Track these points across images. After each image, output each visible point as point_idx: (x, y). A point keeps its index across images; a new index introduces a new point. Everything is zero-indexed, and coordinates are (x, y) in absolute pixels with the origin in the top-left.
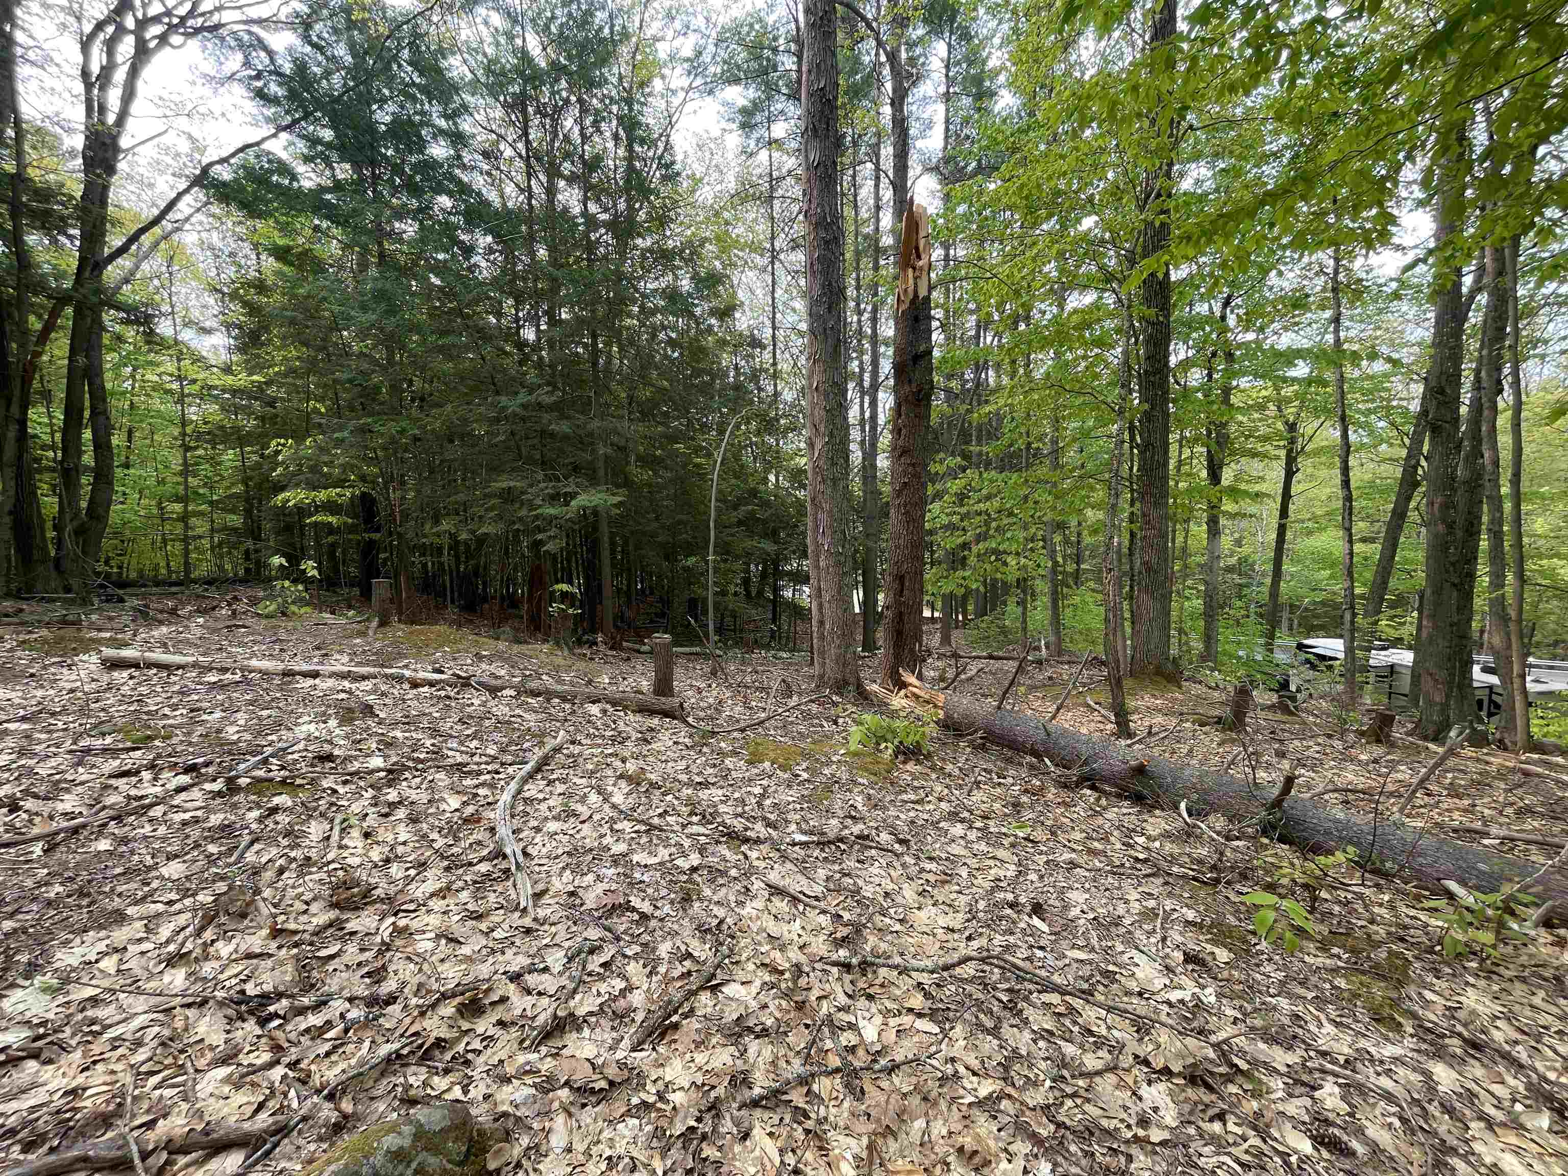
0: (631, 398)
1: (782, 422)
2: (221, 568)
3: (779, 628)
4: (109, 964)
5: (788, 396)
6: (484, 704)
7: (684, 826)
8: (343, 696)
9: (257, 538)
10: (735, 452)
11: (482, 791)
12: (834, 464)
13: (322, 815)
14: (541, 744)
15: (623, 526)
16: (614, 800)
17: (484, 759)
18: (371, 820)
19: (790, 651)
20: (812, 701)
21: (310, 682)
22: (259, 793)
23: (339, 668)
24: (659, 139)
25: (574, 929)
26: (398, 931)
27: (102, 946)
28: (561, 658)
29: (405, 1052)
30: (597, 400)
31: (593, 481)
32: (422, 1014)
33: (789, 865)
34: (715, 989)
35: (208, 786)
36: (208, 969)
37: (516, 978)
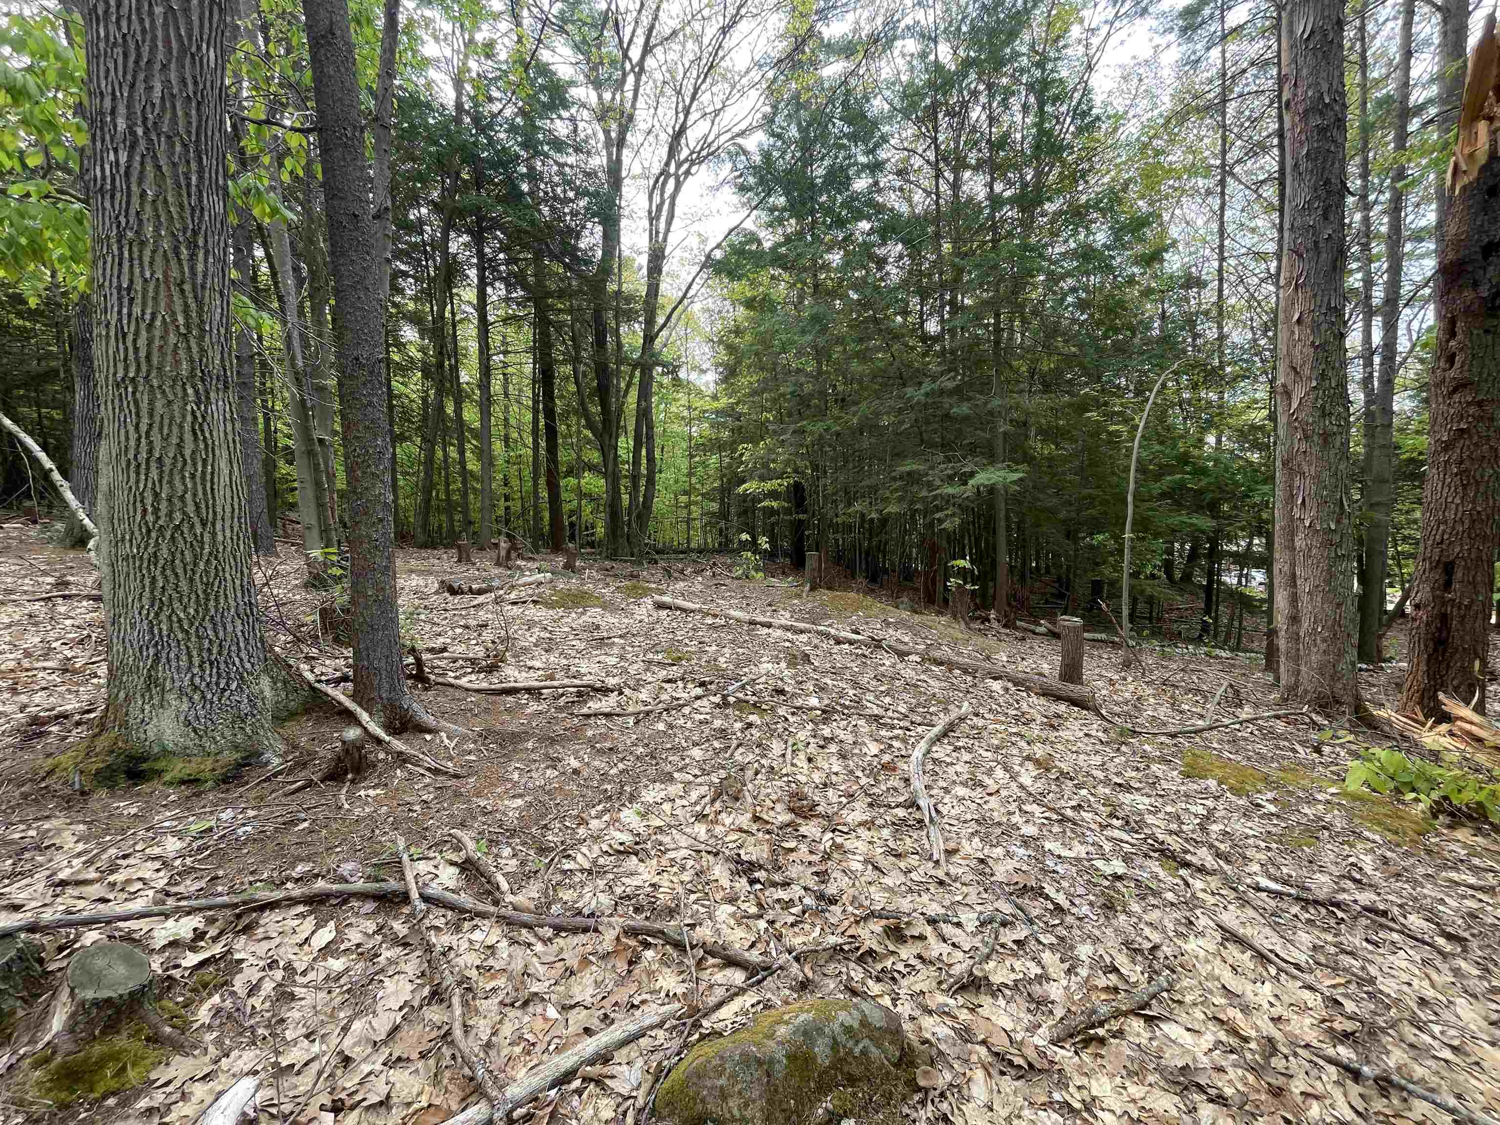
0: (1032, 372)
1: (1228, 369)
2: (706, 543)
3: (1216, 619)
4: (667, 807)
5: (1238, 336)
6: (893, 666)
7: (1103, 827)
8: (787, 644)
9: (727, 520)
10: (1161, 414)
11: (896, 744)
12: (1324, 414)
13: (779, 736)
14: (946, 710)
15: (1020, 503)
16: (1021, 780)
17: (896, 715)
18: (812, 749)
19: (1232, 650)
20: (1278, 717)
21: (766, 631)
22: (741, 710)
23: (783, 622)
24: (1075, 89)
25: (985, 896)
26: (838, 847)
27: (663, 794)
28: (958, 630)
29: (846, 948)
30: (998, 377)
31: (992, 458)
32: (857, 922)
33: (1251, 913)
34: (1150, 1020)
35: (712, 698)
36: (719, 830)
37: (932, 921)
